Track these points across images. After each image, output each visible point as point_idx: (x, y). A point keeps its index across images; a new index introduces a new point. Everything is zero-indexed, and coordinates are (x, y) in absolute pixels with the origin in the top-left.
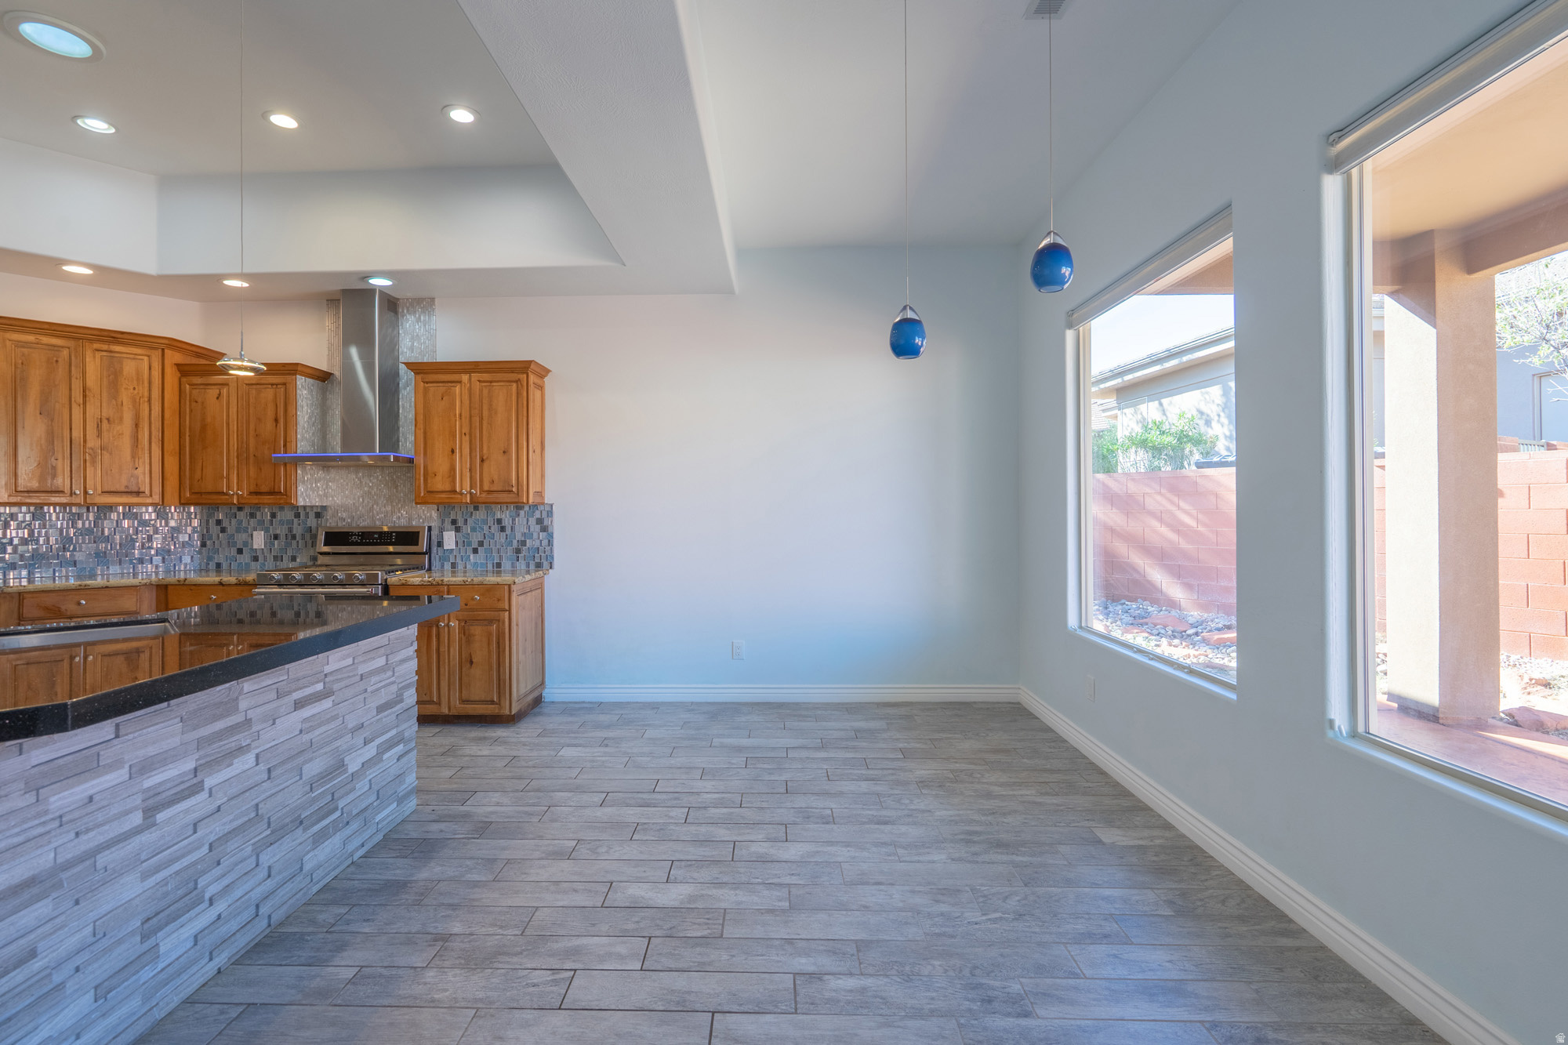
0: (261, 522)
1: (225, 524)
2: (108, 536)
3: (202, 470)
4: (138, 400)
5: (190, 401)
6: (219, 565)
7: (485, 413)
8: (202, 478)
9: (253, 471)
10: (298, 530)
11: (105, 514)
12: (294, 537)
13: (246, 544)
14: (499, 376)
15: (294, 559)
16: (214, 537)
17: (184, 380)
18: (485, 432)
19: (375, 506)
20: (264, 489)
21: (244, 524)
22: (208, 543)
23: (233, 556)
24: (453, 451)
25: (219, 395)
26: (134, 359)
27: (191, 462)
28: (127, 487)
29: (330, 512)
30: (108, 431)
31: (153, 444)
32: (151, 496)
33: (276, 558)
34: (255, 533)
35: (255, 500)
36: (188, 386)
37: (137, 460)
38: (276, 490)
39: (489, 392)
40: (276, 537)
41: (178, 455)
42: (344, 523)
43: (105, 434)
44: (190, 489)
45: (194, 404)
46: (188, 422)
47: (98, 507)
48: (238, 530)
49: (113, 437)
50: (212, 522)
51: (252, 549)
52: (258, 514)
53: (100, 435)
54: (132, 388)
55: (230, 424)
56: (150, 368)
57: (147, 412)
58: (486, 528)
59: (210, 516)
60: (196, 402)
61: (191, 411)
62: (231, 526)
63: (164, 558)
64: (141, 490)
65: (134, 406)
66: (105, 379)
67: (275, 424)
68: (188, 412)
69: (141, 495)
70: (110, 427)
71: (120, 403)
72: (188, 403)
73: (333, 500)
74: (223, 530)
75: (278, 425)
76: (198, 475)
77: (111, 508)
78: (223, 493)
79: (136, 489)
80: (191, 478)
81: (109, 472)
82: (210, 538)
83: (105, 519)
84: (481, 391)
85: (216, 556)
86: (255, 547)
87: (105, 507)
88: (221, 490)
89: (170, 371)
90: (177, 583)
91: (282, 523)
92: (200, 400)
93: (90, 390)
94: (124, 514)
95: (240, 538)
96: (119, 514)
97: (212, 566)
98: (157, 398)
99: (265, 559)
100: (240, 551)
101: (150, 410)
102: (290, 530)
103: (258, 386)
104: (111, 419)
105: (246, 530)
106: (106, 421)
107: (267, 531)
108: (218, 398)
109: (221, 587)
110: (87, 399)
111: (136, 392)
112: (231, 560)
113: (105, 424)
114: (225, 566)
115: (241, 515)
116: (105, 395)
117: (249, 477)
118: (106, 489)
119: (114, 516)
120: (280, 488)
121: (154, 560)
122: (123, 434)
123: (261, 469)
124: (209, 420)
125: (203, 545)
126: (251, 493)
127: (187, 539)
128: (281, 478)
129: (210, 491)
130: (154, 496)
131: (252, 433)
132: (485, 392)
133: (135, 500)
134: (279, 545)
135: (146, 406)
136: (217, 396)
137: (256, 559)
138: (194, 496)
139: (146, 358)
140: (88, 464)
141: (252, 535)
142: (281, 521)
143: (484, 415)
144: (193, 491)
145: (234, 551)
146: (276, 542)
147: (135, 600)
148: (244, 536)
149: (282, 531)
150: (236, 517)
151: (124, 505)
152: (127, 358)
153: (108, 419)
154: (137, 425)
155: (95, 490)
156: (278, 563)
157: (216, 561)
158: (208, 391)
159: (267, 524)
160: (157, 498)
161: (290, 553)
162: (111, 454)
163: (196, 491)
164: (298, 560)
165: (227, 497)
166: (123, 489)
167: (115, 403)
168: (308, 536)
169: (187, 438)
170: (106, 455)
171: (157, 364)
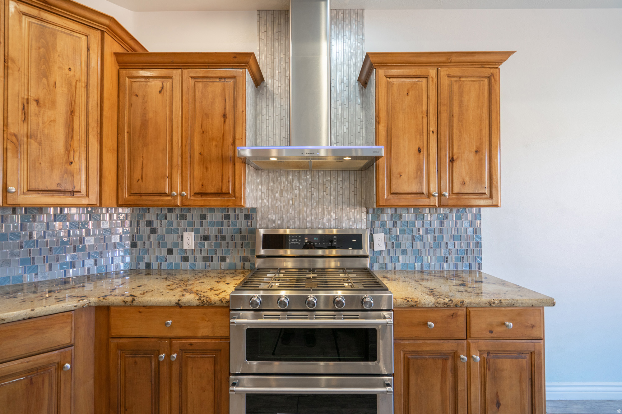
0: (191, 224)
1: (156, 224)
2: (37, 241)
3: (142, 168)
4: (74, 84)
5: (130, 96)
6: (148, 265)
7: (456, 109)
8: (142, 178)
9: (198, 172)
10: (227, 231)
11: (34, 217)
12: (224, 238)
13: (176, 244)
14: (470, 71)
15: (223, 259)
16: (145, 239)
17: (123, 72)
18: (455, 131)
19: (305, 209)
20: (211, 189)
21: (175, 225)
22: (139, 243)
23: (163, 256)
24: (419, 151)
25: (162, 88)
26: (70, 35)
27: (130, 160)
28: (59, 184)
29: (259, 215)
30: (37, 115)
31: (90, 136)
32: (87, 196)
33: (205, 259)
34: (185, 234)
35: (200, 201)
36: (127, 79)
37: (72, 153)
38: (224, 191)
39: (460, 87)
40: (206, 238)
41: (116, 153)
42: (274, 225)
43: (32, 119)
44: (129, 190)
45: (134, 98)
46: (126, 118)
47: (26, 209)
48: (168, 232)
49: (44, 123)
50: (143, 224)
51: (182, 250)
52: (189, 216)
53: (25, 119)
54: (67, 68)
55: (174, 120)
56: (88, 50)
57: (84, 99)
58: (415, 230)
59: (140, 217)
60: (137, 96)
61: (131, 105)
62: (161, 227)
63: (96, 261)
64: (76, 189)
65: (69, 90)
66: (34, 52)
67: (223, 120)
68: (127, 107)
69: (76, 195)
70: (39, 112)
71: (52, 83)
72: (127, 96)
73: (263, 202)
74: (154, 231)
75: (227, 120)
76: (137, 174)
77: (41, 209)
78: (164, 194)
79: (70, 188)
80: (130, 178)
81: (37, 165)
82: (141, 238)
83: (34, 221)
84: (451, 86)
85: (146, 256)
86: (186, 247)
87: (34, 208)
88: (162, 191)
89: (110, 60)
90: (123, 304)
91: (212, 224)
92: (140, 94)
93: (13, 61)
94: (55, 215)
95: (170, 239)
96: (49, 215)
97: (142, 266)
98: (96, 84)
99: (195, 259)
100: (170, 252)
101: (88, 97)
102: (221, 231)
103: (205, 80)
104: (41, 102)
105: (176, 231)
106: (35, 103)
107: (197, 232)
108: (160, 92)
109: (178, 309)
110: (10, 71)
111: (71, 73)
112: (161, 259)
113: (33, 107)
114: (155, 267)
115: (172, 217)
116: (33, 70)
117: (194, 177)
118: (33, 187)
119: (44, 218)
120: (228, 188)
121: (85, 264)
122: (54, 121)
123: (207, 168)
124: (150, 115)
125: (134, 245)
126: (196, 194)
127: (118, 240)
128: (229, 178)
129: (151, 192)
130: (90, 196)
131: (198, 129)
132: (455, 87)
133: (69, 200)
134: (208, 246)
135: (83, 90)
136: (159, 89)
137: (186, 259)
138: (132, 197)
139: (84, 38)
140: (9, 154)
141: (182, 237)
142: (210, 222)
143: (454, 111)
144: (132, 191)
145: (164, 252)
146: (206, 242)
147: (68, 329)
148: (174, 237)
149: (212, 232)
150: (166, 219)
151: (55, 206)
152: (62, 32)
153: (37, 101)
154: (72, 113)
155: (18, 186)
156: (208, 264)
157: (146, 261)
158: (149, 83)
159: (197, 225)
160: (93, 199)
161: (220, 254)
162: (40, 144)
163: (136, 191)
164: (228, 261)
165: (170, 198)
166: (55, 187)
167: (46, 82)
168: (237, 237)
169: (126, 135)
170: (34, 145)
171: (96, 45)
